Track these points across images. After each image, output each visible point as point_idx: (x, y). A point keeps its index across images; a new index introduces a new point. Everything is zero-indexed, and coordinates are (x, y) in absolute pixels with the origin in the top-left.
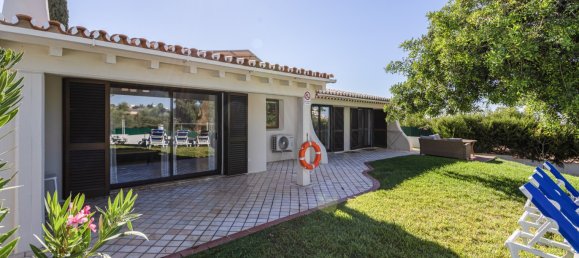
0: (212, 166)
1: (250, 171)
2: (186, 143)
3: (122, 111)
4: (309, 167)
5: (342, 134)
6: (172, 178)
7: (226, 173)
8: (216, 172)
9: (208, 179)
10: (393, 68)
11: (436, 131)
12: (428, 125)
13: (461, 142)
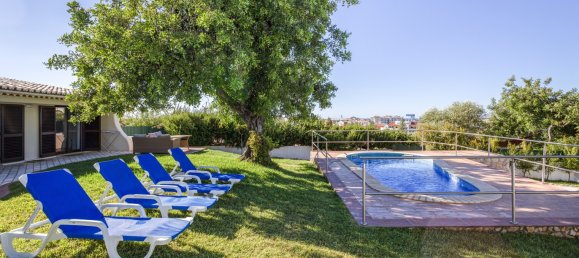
11: (167, 129)
12: (162, 124)
13: (169, 138)
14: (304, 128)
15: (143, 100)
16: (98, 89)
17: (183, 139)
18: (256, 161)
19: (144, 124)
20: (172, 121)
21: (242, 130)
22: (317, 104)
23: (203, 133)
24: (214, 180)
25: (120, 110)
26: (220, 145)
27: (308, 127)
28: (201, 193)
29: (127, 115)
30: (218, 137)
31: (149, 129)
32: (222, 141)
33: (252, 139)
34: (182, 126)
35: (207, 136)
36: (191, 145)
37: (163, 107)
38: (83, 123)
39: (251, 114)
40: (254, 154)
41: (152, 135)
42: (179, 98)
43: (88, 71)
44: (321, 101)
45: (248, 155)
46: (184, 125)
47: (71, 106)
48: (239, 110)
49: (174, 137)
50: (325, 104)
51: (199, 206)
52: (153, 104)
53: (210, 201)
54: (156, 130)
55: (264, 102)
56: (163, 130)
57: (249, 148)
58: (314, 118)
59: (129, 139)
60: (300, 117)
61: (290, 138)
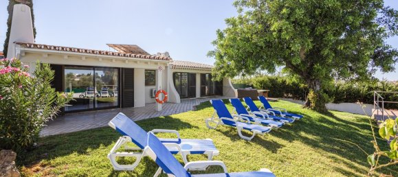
0: (116, 104)
1: (135, 106)
2: (107, 95)
3: (69, 78)
4: (160, 102)
5: (195, 88)
6: (95, 109)
7: (122, 107)
8: (118, 107)
9: (113, 109)
10: (211, 54)
11: (255, 85)
12: (252, 83)
13: (256, 91)
14: (366, 89)
15: (243, 70)
16: (225, 65)
17: (264, 92)
18: (314, 109)
19: (242, 82)
20: (258, 82)
21: (305, 88)
22: (379, 69)
23: (277, 90)
24: (283, 116)
25: (233, 76)
26: (289, 97)
27: (370, 89)
28: (275, 120)
29: (236, 78)
30: (287, 93)
31: (245, 86)
32: (290, 95)
33: (311, 95)
34: (263, 84)
35: (279, 91)
36: (269, 96)
37: (253, 74)
38: (217, 81)
39: (311, 78)
40: (313, 105)
41: (247, 89)
42: (263, 69)
43: (221, 57)
44: (383, 66)
45: (308, 105)
46: (265, 84)
47: (213, 73)
48: (302, 74)
49: (259, 91)
50: (387, 69)
51: (274, 125)
52: (248, 72)
53: (280, 123)
54: (248, 86)
55: (318, 70)
56: (252, 86)
57: (309, 101)
58: (376, 80)
59: (236, 91)
60: (358, 80)
61: (350, 97)
